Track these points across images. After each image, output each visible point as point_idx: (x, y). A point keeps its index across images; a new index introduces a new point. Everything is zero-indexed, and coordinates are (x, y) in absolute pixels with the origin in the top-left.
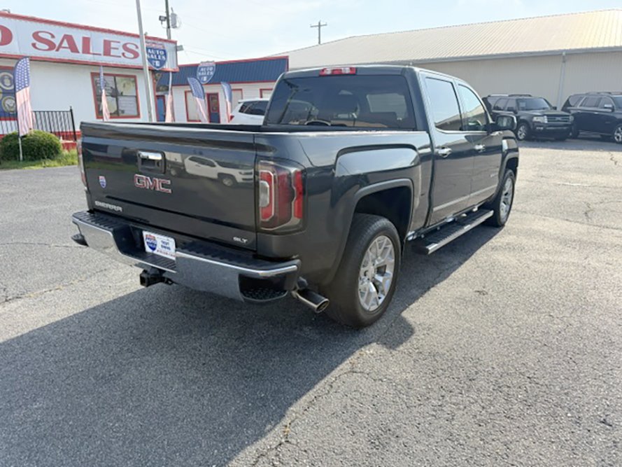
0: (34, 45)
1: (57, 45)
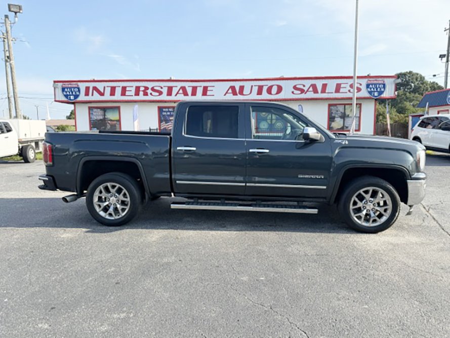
0: (293, 92)
1: (306, 90)
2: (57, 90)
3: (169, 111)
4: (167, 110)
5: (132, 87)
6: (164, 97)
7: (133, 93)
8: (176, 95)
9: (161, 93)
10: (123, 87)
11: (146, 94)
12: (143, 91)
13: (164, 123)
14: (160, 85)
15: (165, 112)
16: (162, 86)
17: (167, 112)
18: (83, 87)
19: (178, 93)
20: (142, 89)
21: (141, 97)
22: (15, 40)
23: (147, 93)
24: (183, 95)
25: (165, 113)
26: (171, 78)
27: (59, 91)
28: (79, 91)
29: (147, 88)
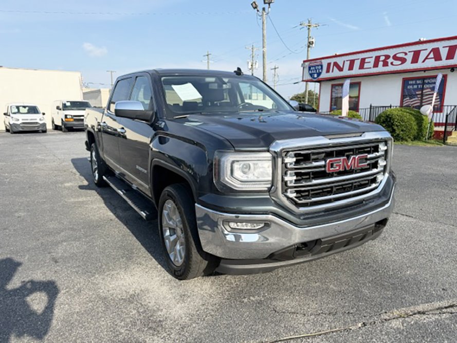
2: (305, 69)
3: (416, 84)
4: (414, 82)
5: (372, 57)
6: (408, 65)
7: (372, 65)
8: (424, 61)
9: (403, 61)
10: (362, 59)
11: (385, 64)
12: (383, 61)
13: (408, 98)
14: (404, 51)
15: (411, 85)
16: (407, 52)
17: (413, 85)
18: (325, 63)
19: (426, 58)
20: (382, 58)
21: (381, 68)
22: (319, 26)
23: (387, 62)
24: (433, 59)
25: (411, 87)
26: (420, 40)
27: (307, 70)
28: (322, 68)
29: (387, 57)
